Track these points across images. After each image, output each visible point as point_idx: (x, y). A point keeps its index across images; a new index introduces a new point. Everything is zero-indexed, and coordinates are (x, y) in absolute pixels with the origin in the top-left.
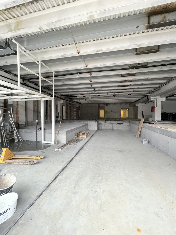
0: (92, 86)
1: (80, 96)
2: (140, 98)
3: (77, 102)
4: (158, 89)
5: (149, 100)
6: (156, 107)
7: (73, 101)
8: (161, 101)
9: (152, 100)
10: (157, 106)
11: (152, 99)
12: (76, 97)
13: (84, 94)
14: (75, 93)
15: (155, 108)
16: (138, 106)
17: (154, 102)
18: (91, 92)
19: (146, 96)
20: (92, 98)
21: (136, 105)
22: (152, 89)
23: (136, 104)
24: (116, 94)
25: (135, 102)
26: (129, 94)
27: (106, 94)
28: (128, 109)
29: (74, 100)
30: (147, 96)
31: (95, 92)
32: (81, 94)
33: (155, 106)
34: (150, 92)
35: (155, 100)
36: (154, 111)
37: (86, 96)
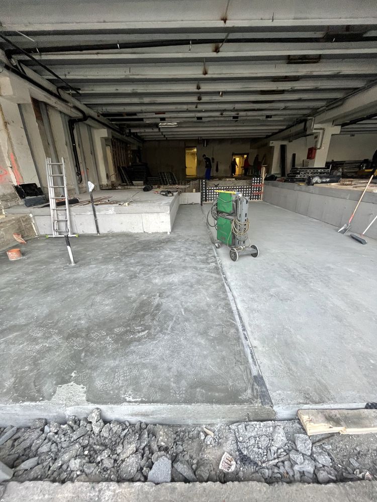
0: (198, 88)
1: (151, 116)
2: (285, 127)
3: (135, 135)
4: (340, 103)
5: (308, 133)
6: (319, 149)
7: (128, 131)
8: (332, 135)
9: (314, 131)
10: (321, 147)
11: (315, 129)
12: (142, 120)
13: (164, 113)
14: (144, 108)
15: (318, 151)
16: (274, 147)
17: (316, 137)
18: (185, 107)
19: (303, 120)
20: (180, 125)
21: (271, 145)
22: (323, 103)
23: (271, 142)
24: (241, 113)
25: (268, 137)
26: (268, 117)
27: (218, 114)
28: (248, 154)
29: (130, 130)
30: (305, 121)
31: (196, 107)
32: (157, 113)
33: (318, 147)
34: (315, 112)
35: (320, 133)
36: (314, 158)
37: (166, 119)
